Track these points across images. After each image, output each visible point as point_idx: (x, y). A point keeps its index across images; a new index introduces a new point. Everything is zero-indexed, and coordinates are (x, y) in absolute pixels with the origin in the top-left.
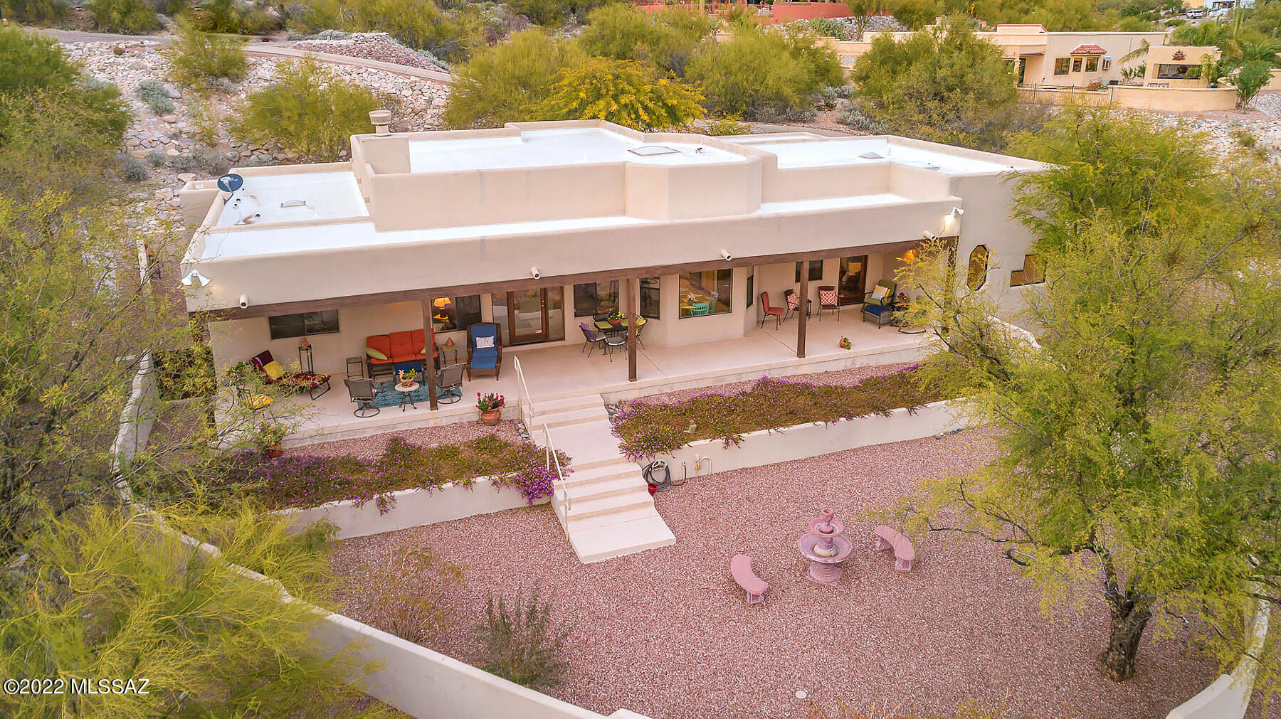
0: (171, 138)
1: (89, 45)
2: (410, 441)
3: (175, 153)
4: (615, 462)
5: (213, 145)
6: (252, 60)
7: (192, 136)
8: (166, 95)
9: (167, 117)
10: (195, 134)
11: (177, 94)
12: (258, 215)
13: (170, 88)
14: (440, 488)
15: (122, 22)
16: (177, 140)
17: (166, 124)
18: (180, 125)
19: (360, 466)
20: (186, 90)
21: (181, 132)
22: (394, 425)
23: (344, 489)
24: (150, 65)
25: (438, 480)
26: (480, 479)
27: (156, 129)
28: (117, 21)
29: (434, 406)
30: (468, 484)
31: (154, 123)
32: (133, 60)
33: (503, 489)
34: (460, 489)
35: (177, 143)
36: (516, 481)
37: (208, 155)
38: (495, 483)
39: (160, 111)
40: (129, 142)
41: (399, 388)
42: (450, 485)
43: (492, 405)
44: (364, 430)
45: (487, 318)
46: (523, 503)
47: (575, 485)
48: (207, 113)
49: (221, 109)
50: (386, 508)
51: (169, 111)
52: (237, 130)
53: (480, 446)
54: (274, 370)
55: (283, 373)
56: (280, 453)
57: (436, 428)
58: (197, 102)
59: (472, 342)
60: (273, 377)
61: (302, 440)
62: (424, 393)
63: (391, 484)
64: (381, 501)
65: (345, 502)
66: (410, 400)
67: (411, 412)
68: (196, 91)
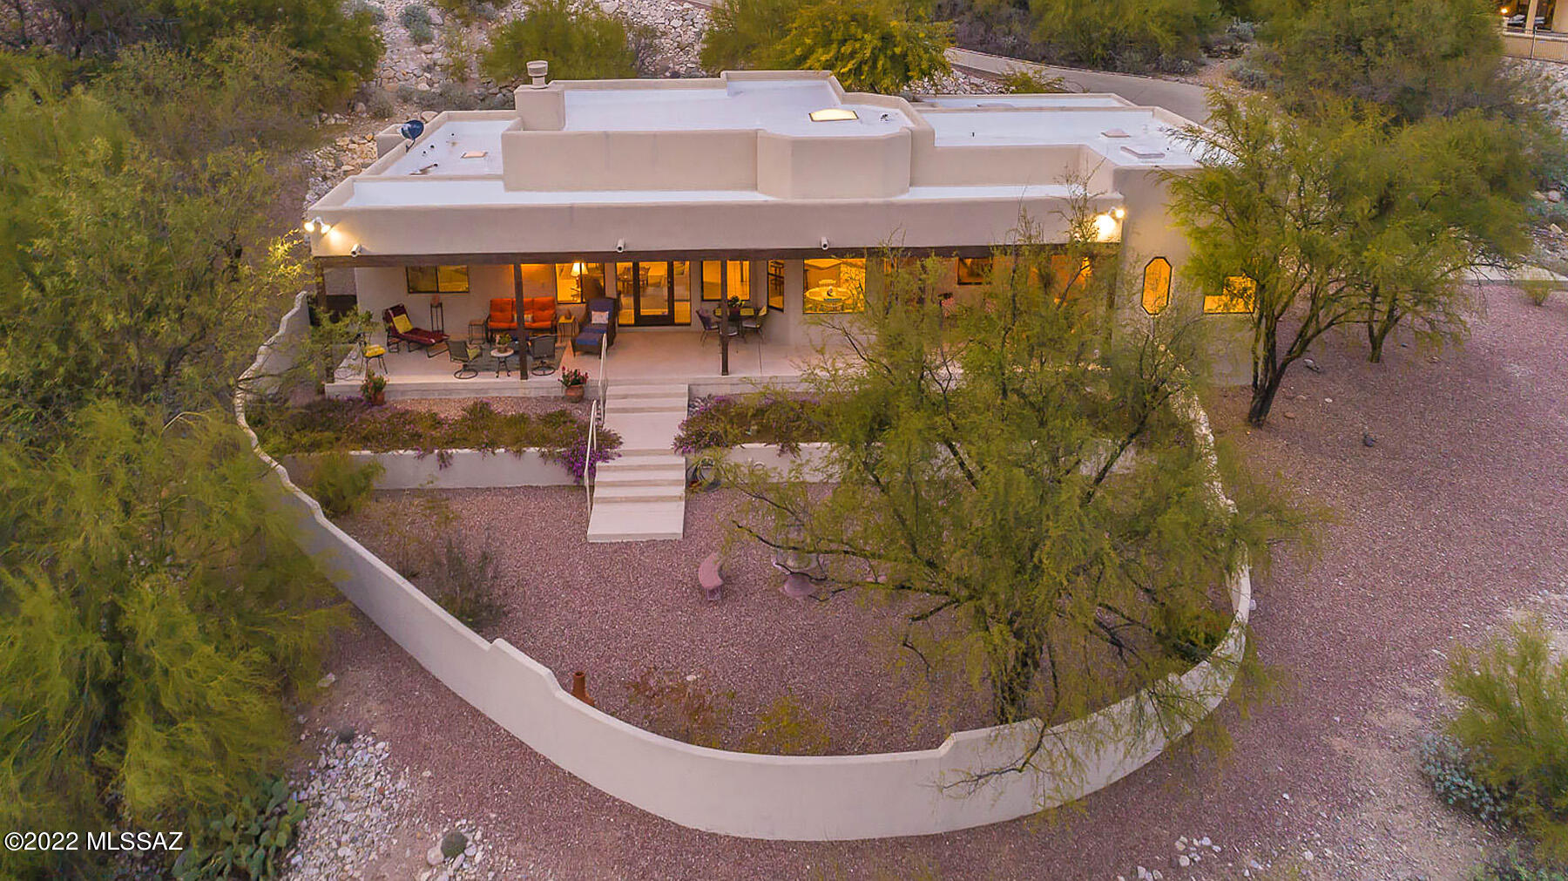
0: (425, 71)
2: (494, 408)
3: (424, 86)
4: (663, 453)
5: (463, 80)
7: (445, 68)
8: (428, 22)
9: (424, 47)
10: (448, 66)
11: (439, 20)
12: (436, 165)
13: (433, 14)
14: (493, 453)
16: (429, 73)
17: (423, 55)
18: (437, 56)
19: (437, 422)
20: (448, 16)
21: (435, 64)
22: (486, 391)
23: (414, 441)
25: (493, 444)
26: (532, 449)
27: (412, 60)
29: (524, 376)
30: (519, 453)
31: (411, 53)
33: (550, 462)
34: (510, 457)
35: (429, 76)
36: (562, 456)
37: (457, 91)
38: (543, 455)
39: (420, 39)
40: (384, 74)
41: (494, 353)
42: (503, 450)
43: (576, 382)
44: (457, 391)
45: (610, 293)
46: (569, 480)
47: (616, 469)
48: (464, 43)
49: (479, 38)
50: (444, 461)
51: (428, 40)
52: (488, 64)
53: (548, 419)
54: (402, 324)
55: (411, 328)
56: (383, 402)
57: (523, 399)
58: (458, 30)
59: (588, 317)
60: (401, 331)
61: (403, 393)
62: (517, 358)
63: (452, 442)
64: (441, 456)
65: (410, 452)
66: (502, 366)
67: (503, 379)
68: (458, 17)
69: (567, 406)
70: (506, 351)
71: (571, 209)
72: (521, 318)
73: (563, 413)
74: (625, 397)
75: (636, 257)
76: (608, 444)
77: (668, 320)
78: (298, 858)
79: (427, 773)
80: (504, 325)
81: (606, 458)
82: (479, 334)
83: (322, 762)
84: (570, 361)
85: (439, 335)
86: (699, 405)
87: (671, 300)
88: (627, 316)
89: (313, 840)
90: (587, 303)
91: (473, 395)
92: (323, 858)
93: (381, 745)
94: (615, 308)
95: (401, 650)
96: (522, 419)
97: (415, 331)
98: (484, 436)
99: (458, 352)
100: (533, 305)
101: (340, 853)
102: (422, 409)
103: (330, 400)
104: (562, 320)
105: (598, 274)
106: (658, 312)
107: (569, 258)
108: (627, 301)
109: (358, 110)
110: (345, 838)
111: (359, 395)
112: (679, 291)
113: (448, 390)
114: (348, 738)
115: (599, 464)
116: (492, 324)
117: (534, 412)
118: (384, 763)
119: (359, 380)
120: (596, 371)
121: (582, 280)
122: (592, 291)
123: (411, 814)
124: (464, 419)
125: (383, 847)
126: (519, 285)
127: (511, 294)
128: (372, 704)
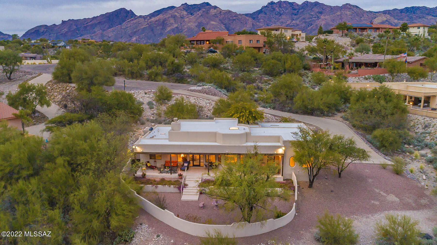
1: (141, 91)
2: (166, 179)
3: (152, 118)
4: (195, 187)
5: (160, 117)
6: (173, 95)
7: (156, 114)
8: (153, 104)
9: (152, 110)
10: (157, 114)
12: (155, 136)
13: (154, 103)
15: (154, 78)
18: (155, 111)
19: (155, 181)
20: (157, 103)
21: (154, 113)
22: (164, 176)
23: (151, 183)
24: (151, 97)
25: (165, 185)
26: (172, 186)
28: (153, 78)
29: (171, 174)
30: (170, 186)
31: (149, 111)
32: (148, 95)
34: (168, 187)
35: (153, 116)
36: (177, 187)
37: (159, 119)
38: (174, 187)
39: (151, 108)
40: (143, 115)
41: (166, 170)
43: (180, 175)
44: (159, 176)
45: (188, 160)
46: (178, 191)
47: (187, 190)
48: (161, 109)
49: (164, 108)
50: (156, 187)
51: (153, 108)
52: (166, 113)
53: (175, 181)
54: (149, 165)
55: (150, 165)
56: (145, 178)
57: (171, 178)
58: (159, 106)
59: (183, 164)
60: (148, 166)
61: (149, 176)
62: (170, 171)
63: (158, 184)
64: (156, 186)
65: (150, 185)
66: (167, 172)
67: (167, 174)
68: (160, 103)
69: (179, 180)
70: (168, 169)
71: (181, 145)
72: (171, 164)
73: (178, 180)
74: (190, 178)
75: (193, 154)
76: (185, 186)
77: (199, 166)
78: (134, 239)
79: (154, 228)
80: (168, 165)
81: (185, 188)
82: (163, 167)
83: (137, 227)
84: (180, 172)
85: (156, 167)
86: (203, 180)
87: (200, 162)
88: (191, 165)
89: (136, 237)
90: (184, 162)
91: (162, 177)
92: (138, 238)
93: (146, 225)
94: (189, 163)
95: (149, 214)
96: (170, 181)
97: (151, 166)
98: (164, 183)
99: (159, 169)
100: (173, 162)
101: (141, 238)
102: (153, 179)
103: (136, 177)
104: (179, 165)
105: (186, 157)
106: (197, 164)
107: (180, 154)
108: (191, 162)
109: (138, 123)
110: (141, 236)
111: (141, 176)
112: (201, 161)
113: (157, 176)
114: (141, 224)
115: (184, 189)
116: (165, 165)
117: (173, 180)
118: (147, 227)
119: (141, 174)
120: (184, 174)
121: (183, 158)
122: (185, 160)
123: (151, 233)
124: (160, 181)
125: (147, 237)
126: (171, 158)
127: (169, 160)
128: (145, 220)
